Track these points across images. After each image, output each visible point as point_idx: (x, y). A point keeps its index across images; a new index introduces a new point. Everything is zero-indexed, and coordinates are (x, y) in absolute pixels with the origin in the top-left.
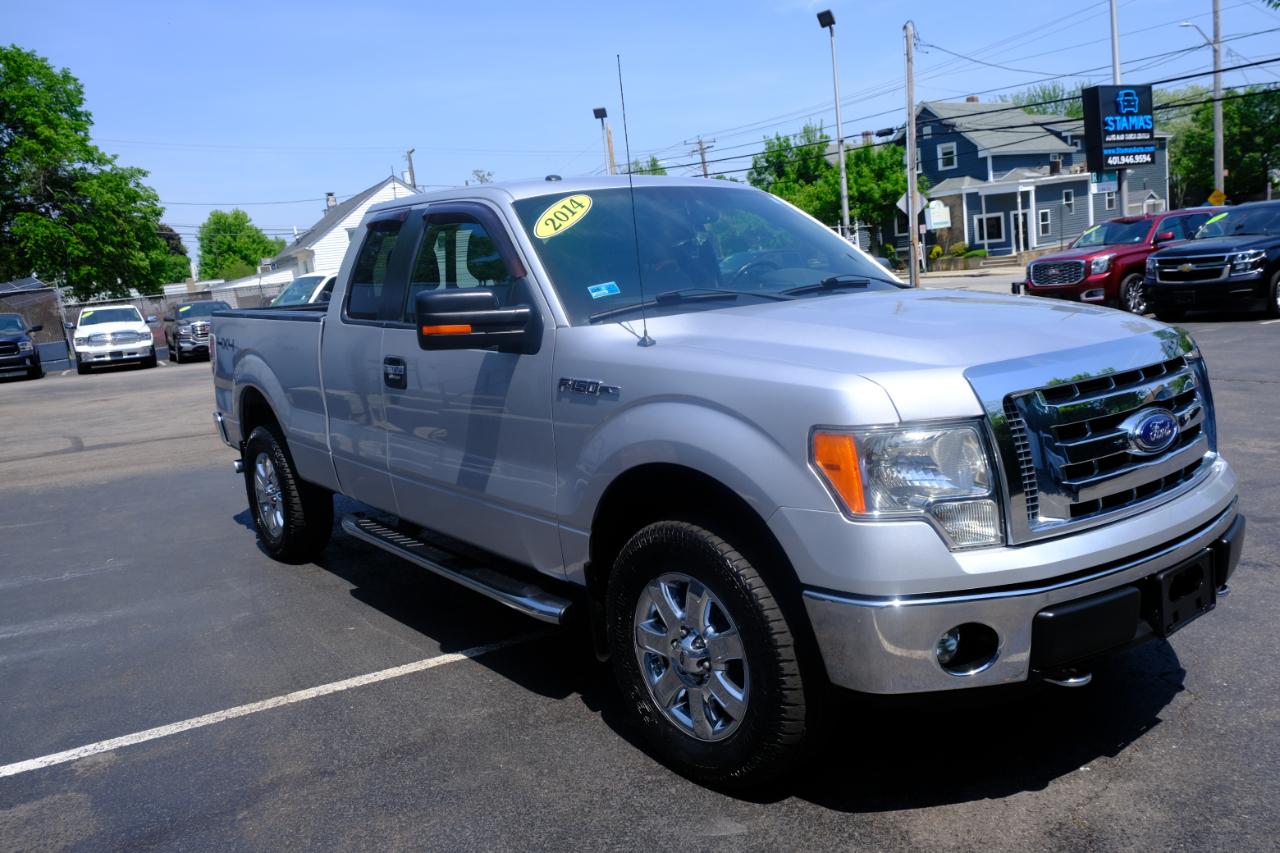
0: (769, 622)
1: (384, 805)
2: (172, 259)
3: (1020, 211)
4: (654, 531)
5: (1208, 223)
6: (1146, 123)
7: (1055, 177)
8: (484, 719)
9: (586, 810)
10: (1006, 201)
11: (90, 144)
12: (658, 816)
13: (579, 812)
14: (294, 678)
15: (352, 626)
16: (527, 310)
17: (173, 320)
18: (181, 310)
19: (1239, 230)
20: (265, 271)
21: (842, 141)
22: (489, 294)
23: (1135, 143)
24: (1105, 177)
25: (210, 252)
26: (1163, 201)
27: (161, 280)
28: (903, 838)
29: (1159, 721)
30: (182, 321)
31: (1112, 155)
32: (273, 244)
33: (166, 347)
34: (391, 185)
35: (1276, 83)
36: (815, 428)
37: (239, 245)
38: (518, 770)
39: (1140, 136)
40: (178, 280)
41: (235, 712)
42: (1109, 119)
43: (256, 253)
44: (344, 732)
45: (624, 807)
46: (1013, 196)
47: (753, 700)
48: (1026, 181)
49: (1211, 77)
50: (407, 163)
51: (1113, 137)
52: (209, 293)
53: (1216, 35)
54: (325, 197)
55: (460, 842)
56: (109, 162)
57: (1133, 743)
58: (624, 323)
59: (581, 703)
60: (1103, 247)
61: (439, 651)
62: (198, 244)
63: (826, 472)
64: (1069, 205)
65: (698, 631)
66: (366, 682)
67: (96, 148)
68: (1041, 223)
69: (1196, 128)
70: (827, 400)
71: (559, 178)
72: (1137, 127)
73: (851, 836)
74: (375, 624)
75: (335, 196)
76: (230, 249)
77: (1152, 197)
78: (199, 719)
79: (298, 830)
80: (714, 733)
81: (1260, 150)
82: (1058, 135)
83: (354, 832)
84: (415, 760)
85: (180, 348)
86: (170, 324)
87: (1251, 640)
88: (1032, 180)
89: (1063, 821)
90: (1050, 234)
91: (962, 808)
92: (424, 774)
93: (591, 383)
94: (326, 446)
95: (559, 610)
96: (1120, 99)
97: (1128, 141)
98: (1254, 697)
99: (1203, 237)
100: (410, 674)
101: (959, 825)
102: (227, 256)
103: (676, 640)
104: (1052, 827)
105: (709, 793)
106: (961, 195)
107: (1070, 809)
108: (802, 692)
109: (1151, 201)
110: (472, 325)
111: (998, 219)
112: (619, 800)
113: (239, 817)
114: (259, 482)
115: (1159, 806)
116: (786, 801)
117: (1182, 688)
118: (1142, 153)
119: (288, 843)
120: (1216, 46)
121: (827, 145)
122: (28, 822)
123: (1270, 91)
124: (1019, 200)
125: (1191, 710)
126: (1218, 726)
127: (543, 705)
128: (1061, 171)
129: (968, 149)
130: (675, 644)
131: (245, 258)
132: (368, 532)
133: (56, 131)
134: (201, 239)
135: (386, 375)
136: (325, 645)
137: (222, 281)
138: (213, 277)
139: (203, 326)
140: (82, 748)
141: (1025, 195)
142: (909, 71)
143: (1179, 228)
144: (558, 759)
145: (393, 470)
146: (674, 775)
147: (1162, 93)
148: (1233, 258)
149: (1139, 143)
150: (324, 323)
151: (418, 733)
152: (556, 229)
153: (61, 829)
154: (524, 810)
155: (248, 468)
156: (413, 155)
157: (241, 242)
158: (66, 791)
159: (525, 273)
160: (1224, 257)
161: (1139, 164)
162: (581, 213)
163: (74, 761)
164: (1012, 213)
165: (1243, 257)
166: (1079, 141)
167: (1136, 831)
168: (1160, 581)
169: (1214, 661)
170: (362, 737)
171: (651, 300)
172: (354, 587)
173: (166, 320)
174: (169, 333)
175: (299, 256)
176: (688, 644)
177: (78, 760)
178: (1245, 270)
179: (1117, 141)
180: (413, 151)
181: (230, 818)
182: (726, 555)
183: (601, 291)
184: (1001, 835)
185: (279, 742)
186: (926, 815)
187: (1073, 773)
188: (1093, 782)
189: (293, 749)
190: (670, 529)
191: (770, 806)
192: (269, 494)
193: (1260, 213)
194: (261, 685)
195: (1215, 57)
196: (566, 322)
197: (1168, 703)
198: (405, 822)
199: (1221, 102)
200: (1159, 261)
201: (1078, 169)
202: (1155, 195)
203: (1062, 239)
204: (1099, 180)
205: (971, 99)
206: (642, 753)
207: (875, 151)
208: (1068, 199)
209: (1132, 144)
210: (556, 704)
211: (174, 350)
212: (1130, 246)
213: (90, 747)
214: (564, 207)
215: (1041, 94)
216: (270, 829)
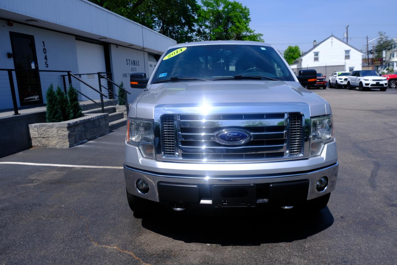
11: (248, 27)
28: (138, 236)
34: (331, 38)
50: (346, 30)
54: (313, 42)
56: (252, 32)
67: (249, 28)
75: (316, 41)
110: (138, 82)
115: (201, 260)
133: (240, 24)
153: (55, 177)
156: (348, 27)
183: (162, 75)
187: (203, 244)
196: (150, 83)
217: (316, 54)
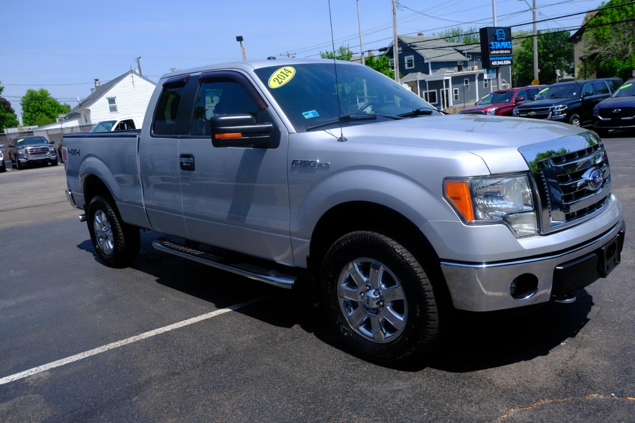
0: (420, 279)
1: (214, 388)
2: (8, 115)
3: (445, 89)
4: (351, 236)
5: (540, 92)
6: (508, 45)
7: (460, 72)
8: (252, 340)
9: (324, 382)
10: (437, 84)
12: (362, 382)
13: (320, 384)
14: (140, 326)
15: (163, 298)
16: (271, 125)
17: (14, 147)
18: (18, 141)
19: (553, 96)
20: (61, 121)
21: (363, 54)
22: (249, 117)
23: (503, 55)
24: (490, 71)
25: (28, 111)
26: (509, 85)
27: (4, 126)
28: (490, 383)
29: (589, 320)
30: (20, 147)
31: (494, 61)
32: (63, 107)
33: (10, 161)
34: (131, 75)
35: (558, 29)
36: (446, 178)
37: (44, 108)
38: (280, 364)
39: (506, 52)
40: (10, 126)
41: (112, 345)
42: (492, 43)
43: (54, 112)
44: (178, 352)
45: (342, 379)
46: (441, 81)
47: (409, 320)
48: (447, 74)
49: (532, 25)
51: (494, 52)
52: (32, 132)
53: (534, 5)
54: (94, 81)
55: (262, 403)
57: (581, 330)
58: (327, 131)
59: (301, 329)
60: (490, 105)
61: (215, 308)
62: (21, 107)
63: (452, 201)
64: (467, 86)
65: (377, 286)
66: (181, 326)
68: (454, 95)
69: (523, 50)
70: (451, 164)
71: (274, 58)
72: (505, 47)
73: (464, 384)
74: (176, 296)
75: (99, 81)
76: (39, 110)
77: (504, 82)
78: (93, 350)
79: (170, 404)
80: (386, 338)
81: (551, 61)
82: (461, 52)
83: (202, 403)
84: (222, 363)
85: (19, 161)
86: (12, 148)
87: (616, 280)
88: (450, 74)
89: (562, 369)
90: (458, 100)
91: (513, 366)
92: (229, 370)
93: (312, 162)
94: (142, 203)
95: (291, 282)
96: (497, 34)
97: (501, 54)
98: (628, 306)
99: (538, 99)
100: (204, 320)
101: (515, 375)
102: (38, 114)
103: (363, 292)
104: (558, 372)
105: (384, 369)
106: (417, 81)
107: (563, 363)
108: (437, 314)
109: (504, 84)
110: (242, 133)
111: (434, 93)
112: (339, 376)
113: (134, 400)
114: (97, 226)
115: (604, 358)
116: (425, 370)
117: (593, 304)
118: (507, 60)
119: (166, 411)
120: (534, 10)
121: (352, 56)
122: (9, 412)
123: (556, 32)
124: (444, 84)
125: (602, 313)
126: (616, 320)
127: (281, 332)
128: (463, 69)
129: (419, 59)
130: (362, 294)
131: (48, 114)
132: (170, 248)
134: (22, 105)
135: (181, 164)
136: (152, 309)
137: (37, 126)
138: (30, 125)
139: (32, 149)
140: (29, 370)
141: (447, 81)
142: (394, 19)
143: (525, 94)
144: (299, 358)
145: (186, 214)
146: (363, 361)
147: (514, 32)
148: (553, 109)
149: (505, 55)
150: (139, 138)
151: (218, 350)
152: (280, 84)
153: (30, 415)
154: (291, 384)
155: (89, 218)
157: (46, 106)
158: (26, 395)
159: (267, 106)
160: (549, 108)
161: (506, 65)
162: (291, 76)
163: (26, 378)
164: (441, 90)
165: (558, 109)
166: (471, 56)
167: (598, 371)
168: (603, 251)
169: (603, 291)
170: (189, 354)
171: (336, 119)
172: (157, 278)
173: (10, 146)
174: (11, 153)
175: (81, 112)
176: (371, 294)
177: (28, 377)
178: (558, 114)
179: (496, 54)
180: (140, 57)
181: (129, 401)
182: (395, 247)
183: (309, 115)
184: (536, 378)
185: (143, 360)
186: (496, 371)
187: (558, 346)
188: (570, 350)
189: (153, 363)
190: (361, 235)
191: (418, 373)
192: (104, 232)
193: (561, 88)
194: (122, 331)
195: (533, 15)
196: (295, 131)
197: (590, 311)
198: (228, 395)
199: (536, 37)
200: (519, 111)
201: (471, 68)
202: (505, 81)
203: (464, 102)
204: (488, 73)
205: (420, 34)
206: (342, 352)
207: (375, 59)
208: (466, 83)
209: (502, 55)
210: (288, 330)
211: (15, 162)
212: (503, 104)
213: (34, 369)
214: (281, 72)
215: (452, 32)
216: (154, 405)
217: (112, 101)
